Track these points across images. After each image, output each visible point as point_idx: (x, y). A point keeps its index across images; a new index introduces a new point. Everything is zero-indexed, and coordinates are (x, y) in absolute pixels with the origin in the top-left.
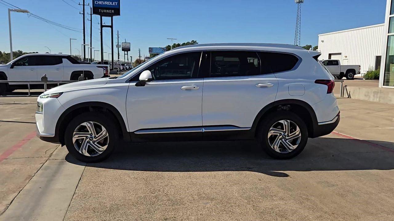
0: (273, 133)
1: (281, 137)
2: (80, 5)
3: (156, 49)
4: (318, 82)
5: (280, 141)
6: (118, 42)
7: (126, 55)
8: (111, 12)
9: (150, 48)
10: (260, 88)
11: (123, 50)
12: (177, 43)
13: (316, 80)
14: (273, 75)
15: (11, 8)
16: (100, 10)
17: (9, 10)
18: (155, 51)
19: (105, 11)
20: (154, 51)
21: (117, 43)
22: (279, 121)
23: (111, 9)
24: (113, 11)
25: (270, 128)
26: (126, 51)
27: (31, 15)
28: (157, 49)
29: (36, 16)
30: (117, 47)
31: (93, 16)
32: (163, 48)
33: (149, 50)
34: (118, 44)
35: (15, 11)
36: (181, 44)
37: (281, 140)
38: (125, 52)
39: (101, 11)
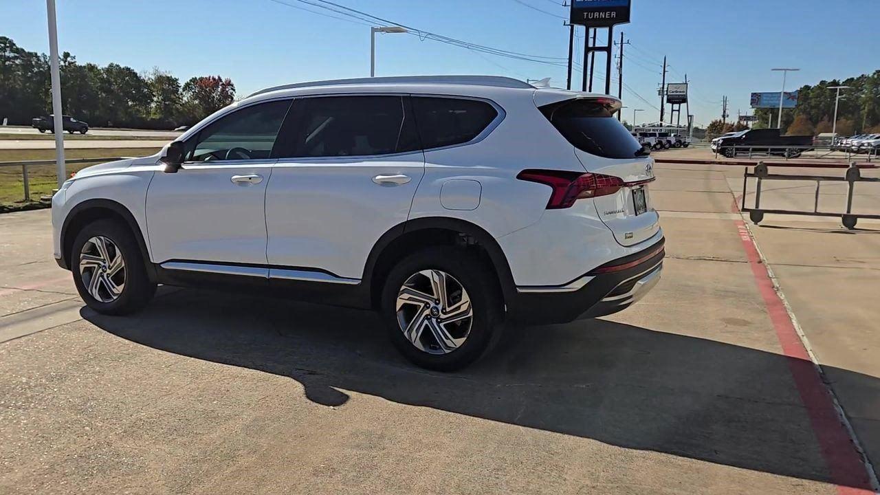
0: (407, 300)
1: (427, 312)
2: (565, 6)
3: (770, 95)
4: (526, 175)
5: (426, 322)
6: (664, 84)
7: (676, 113)
8: (610, 15)
9: (753, 95)
10: (381, 185)
11: (669, 101)
12: (830, 80)
13: (524, 172)
14: (419, 155)
15: (376, 26)
16: (585, 13)
17: (374, 30)
18: (766, 100)
19: (596, 14)
20: (765, 102)
21: (661, 86)
22: (421, 272)
23: (611, 9)
24: (614, 14)
25: (401, 287)
26: (676, 103)
27: (429, 36)
28: (774, 95)
29: (441, 39)
30: (659, 94)
31: (576, 27)
32: (790, 93)
33: (752, 99)
34: (663, 88)
35: (383, 31)
36: (841, 82)
37: (428, 319)
38: (674, 105)
39: (587, 15)
